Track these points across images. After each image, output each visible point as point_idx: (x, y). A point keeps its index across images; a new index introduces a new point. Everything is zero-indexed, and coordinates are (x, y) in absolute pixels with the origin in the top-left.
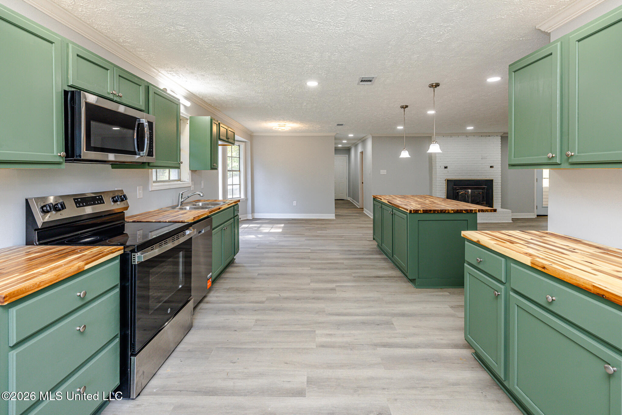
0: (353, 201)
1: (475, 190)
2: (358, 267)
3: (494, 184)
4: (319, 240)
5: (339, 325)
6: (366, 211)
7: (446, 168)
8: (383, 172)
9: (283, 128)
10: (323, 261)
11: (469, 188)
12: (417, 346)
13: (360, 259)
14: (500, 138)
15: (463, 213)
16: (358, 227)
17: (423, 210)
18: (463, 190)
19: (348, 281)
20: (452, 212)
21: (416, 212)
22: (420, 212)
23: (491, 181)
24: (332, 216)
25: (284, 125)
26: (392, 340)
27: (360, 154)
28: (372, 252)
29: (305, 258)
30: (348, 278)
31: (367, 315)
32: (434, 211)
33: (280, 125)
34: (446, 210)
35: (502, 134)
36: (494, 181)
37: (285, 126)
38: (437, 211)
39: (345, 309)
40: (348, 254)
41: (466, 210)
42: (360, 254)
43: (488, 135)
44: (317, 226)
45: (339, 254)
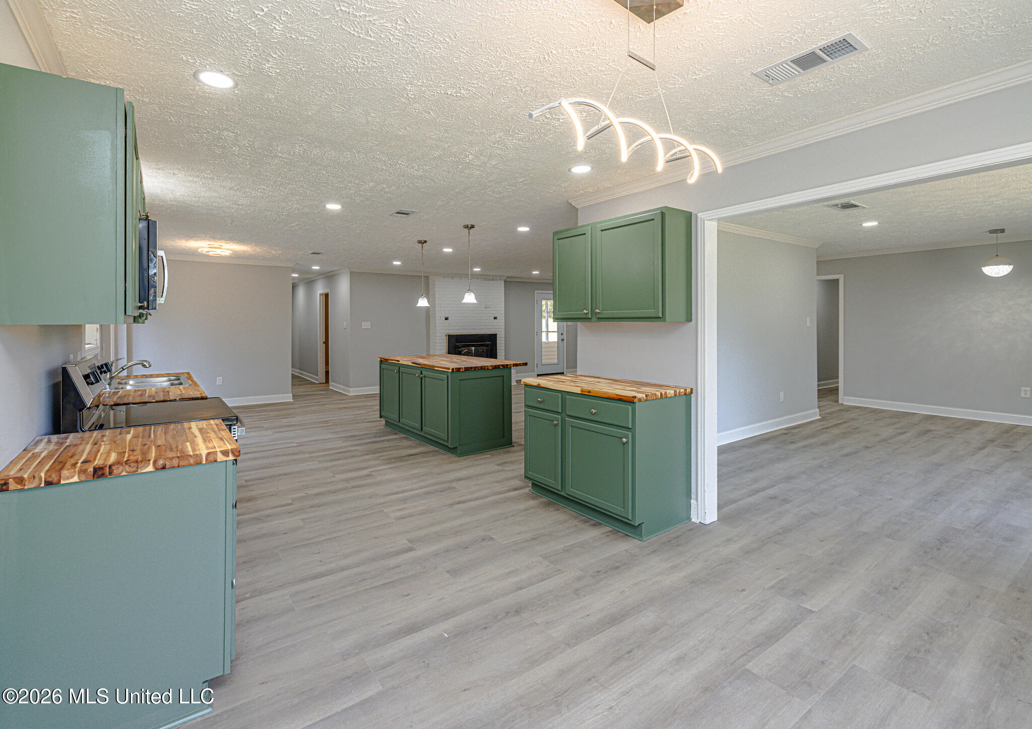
0: (302, 374)
1: (479, 348)
2: (379, 450)
3: (498, 339)
4: (296, 430)
5: (404, 500)
6: (333, 386)
7: (446, 319)
8: (366, 325)
9: (218, 252)
10: (327, 453)
11: (473, 346)
12: (485, 497)
13: (375, 442)
14: (503, 282)
15: (500, 368)
16: (340, 409)
17: (465, 368)
18: (466, 348)
19: (379, 465)
20: (491, 368)
21: (458, 370)
22: (461, 370)
23: (495, 336)
24: (288, 398)
25: (220, 247)
26: (462, 499)
27: (320, 297)
28: (385, 434)
29: (297, 454)
30: (377, 462)
31: (425, 487)
32: (475, 368)
33: (210, 246)
34: (485, 366)
35: (506, 277)
36: (498, 336)
37: (222, 247)
38: (478, 367)
39: (399, 488)
40: (355, 440)
41: (502, 365)
42: (369, 438)
43: (493, 278)
44: (272, 414)
45: (341, 442)
